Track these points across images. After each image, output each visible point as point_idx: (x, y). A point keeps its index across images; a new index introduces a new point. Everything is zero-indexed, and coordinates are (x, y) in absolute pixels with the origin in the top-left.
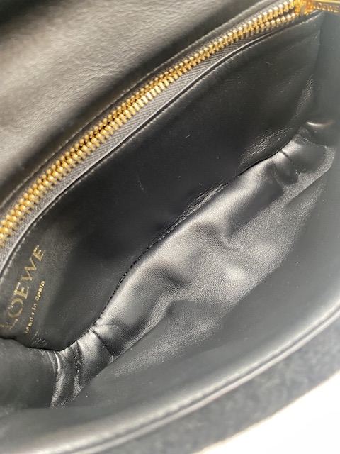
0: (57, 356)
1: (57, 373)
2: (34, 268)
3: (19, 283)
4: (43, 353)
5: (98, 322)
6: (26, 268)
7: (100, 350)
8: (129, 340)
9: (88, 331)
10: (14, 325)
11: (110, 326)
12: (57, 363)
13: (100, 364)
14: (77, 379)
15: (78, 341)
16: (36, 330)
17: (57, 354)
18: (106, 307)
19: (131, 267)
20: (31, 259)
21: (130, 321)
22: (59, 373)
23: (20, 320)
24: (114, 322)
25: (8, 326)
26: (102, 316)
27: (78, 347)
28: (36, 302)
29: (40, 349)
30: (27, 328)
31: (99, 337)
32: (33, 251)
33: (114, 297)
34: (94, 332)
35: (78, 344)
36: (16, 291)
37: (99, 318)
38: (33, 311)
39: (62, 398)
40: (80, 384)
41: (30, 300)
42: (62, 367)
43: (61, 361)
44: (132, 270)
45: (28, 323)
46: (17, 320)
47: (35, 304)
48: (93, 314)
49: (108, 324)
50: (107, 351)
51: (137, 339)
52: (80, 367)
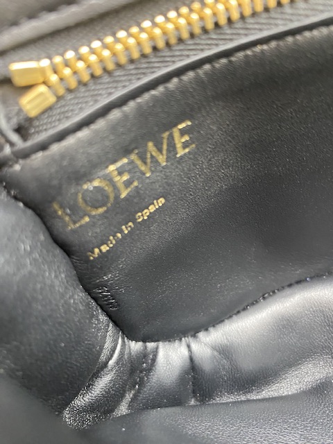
0: (120, 340)
1: (105, 364)
2: (162, 159)
3: (125, 161)
4: (103, 318)
5: (201, 335)
6: (150, 144)
7: (182, 379)
8: (230, 392)
9: (181, 340)
10: (77, 225)
11: (216, 353)
12: (113, 351)
13: (171, 398)
14: (129, 396)
15: (161, 344)
16: (111, 272)
17: (123, 339)
18: (223, 321)
19: (290, 285)
20: (166, 135)
21: (248, 364)
22: (109, 367)
23: (92, 224)
24: (224, 351)
25: (67, 218)
26: (211, 329)
27: (155, 352)
28: (134, 221)
29: (102, 308)
30: (97, 250)
31: (191, 359)
32: (176, 125)
33: (242, 314)
34: (189, 346)
35: (157, 348)
36: (112, 168)
37: (207, 330)
38: (121, 232)
39: (92, 408)
40: (130, 406)
41: (126, 209)
42: (117, 363)
43: (122, 353)
44: (288, 291)
45: (102, 244)
46: (87, 219)
47: (130, 224)
48: (202, 318)
49: (214, 348)
50: (190, 387)
51: (243, 398)
52: (141, 383)
